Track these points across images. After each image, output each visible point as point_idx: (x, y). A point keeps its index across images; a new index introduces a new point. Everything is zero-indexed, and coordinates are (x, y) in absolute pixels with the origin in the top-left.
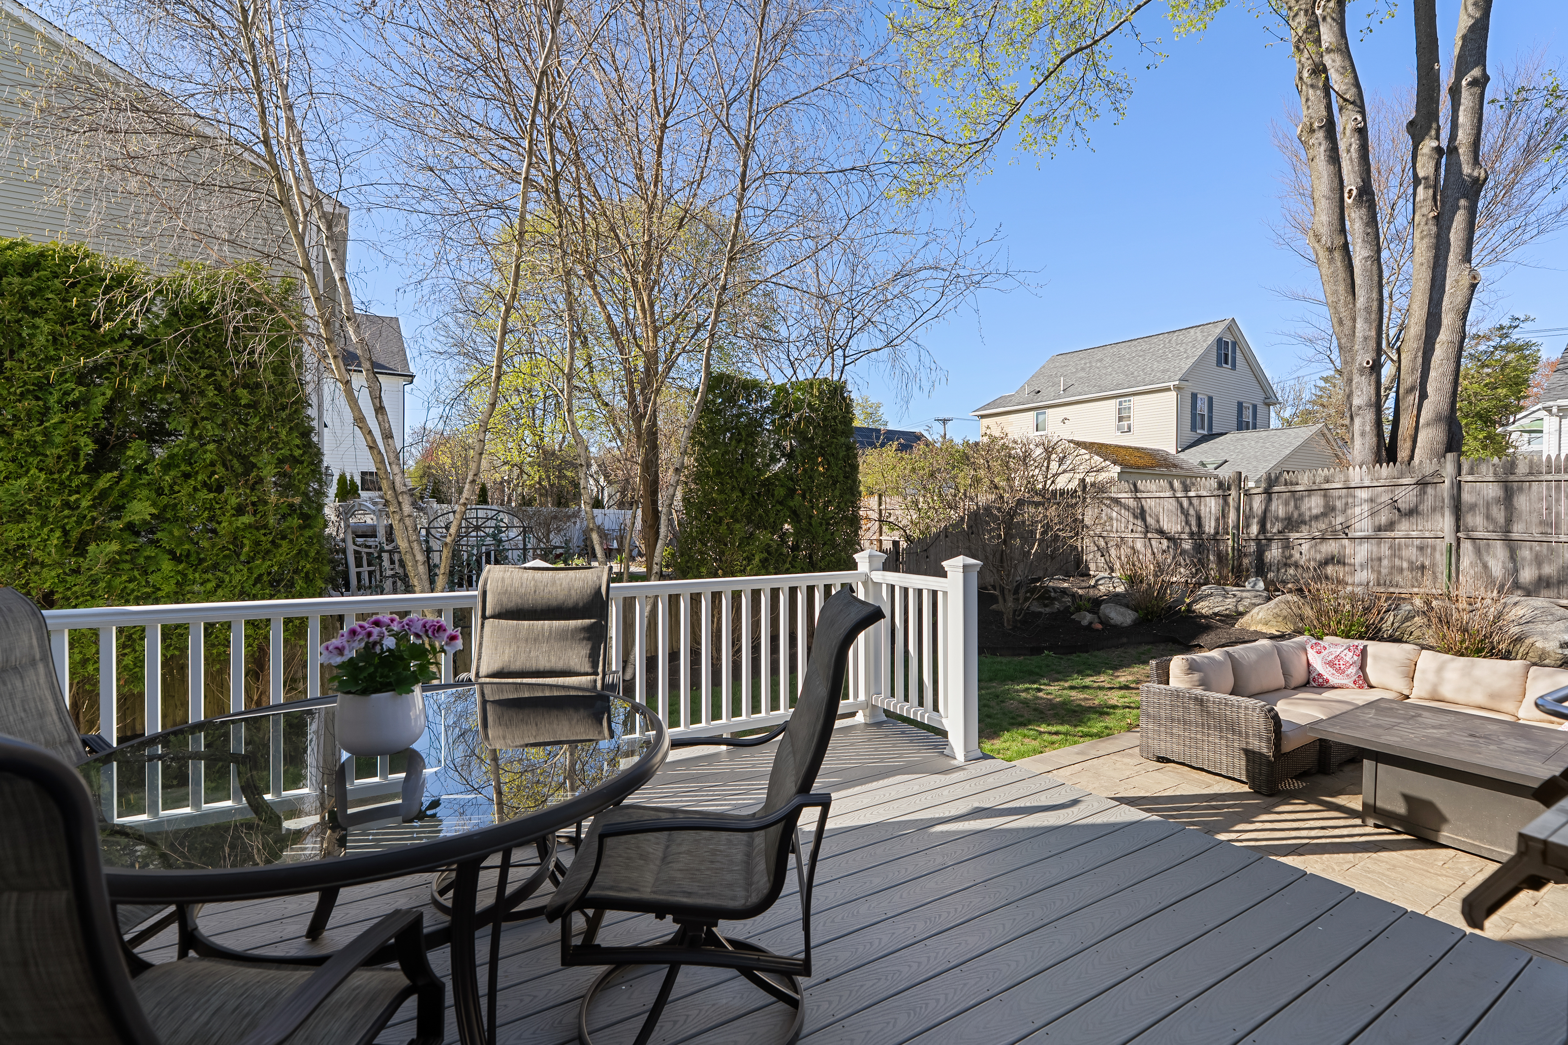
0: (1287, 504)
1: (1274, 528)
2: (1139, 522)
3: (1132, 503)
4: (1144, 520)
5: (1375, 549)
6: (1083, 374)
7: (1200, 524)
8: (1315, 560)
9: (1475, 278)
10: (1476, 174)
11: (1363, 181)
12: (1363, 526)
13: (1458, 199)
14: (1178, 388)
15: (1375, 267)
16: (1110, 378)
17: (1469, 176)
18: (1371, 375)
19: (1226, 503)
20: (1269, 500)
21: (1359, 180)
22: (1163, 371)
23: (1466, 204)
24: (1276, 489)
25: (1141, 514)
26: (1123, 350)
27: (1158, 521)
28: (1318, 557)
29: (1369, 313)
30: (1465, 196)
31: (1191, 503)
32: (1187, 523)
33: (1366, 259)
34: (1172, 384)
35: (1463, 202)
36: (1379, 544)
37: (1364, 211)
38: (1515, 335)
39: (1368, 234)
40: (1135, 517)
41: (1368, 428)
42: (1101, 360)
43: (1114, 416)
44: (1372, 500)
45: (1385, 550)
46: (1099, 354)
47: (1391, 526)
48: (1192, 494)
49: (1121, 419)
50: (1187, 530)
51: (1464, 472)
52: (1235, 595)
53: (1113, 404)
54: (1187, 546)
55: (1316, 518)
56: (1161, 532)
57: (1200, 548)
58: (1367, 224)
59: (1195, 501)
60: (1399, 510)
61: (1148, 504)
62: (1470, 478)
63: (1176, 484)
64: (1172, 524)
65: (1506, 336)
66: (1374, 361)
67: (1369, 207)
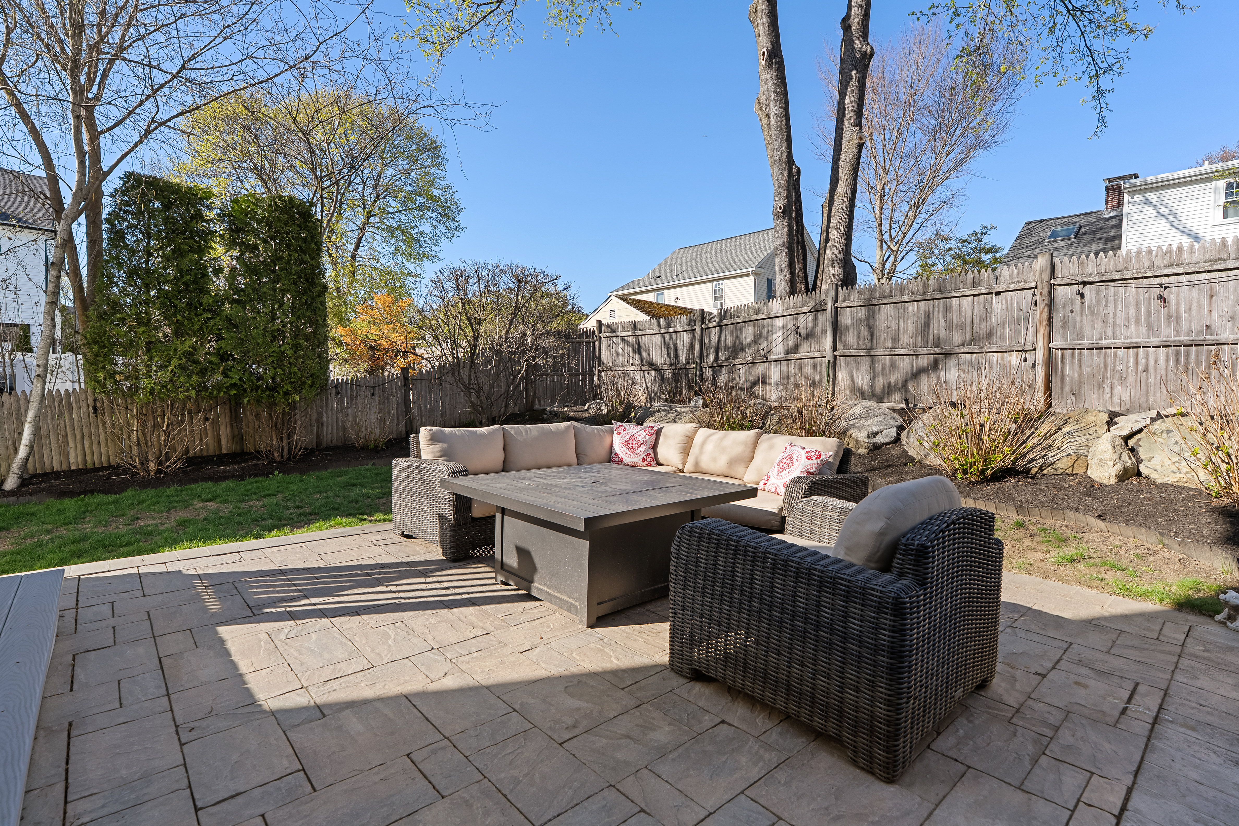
0: (732, 334)
1: (723, 356)
2: (637, 357)
3: (632, 340)
4: (640, 354)
5: (785, 368)
6: (693, 263)
7: (677, 356)
8: (748, 381)
9: (861, 138)
10: (864, 49)
11: (772, 45)
12: (778, 351)
13: (851, 71)
14: (756, 274)
15: (784, 123)
16: (710, 265)
17: (860, 51)
18: (784, 219)
19: (694, 337)
20: (721, 332)
21: (769, 43)
22: (747, 261)
23: (857, 75)
24: (724, 322)
25: (638, 350)
26: (725, 245)
27: (649, 355)
28: (751, 378)
29: (781, 164)
30: (855, 68)
31: (671, 338)
32: (668, 354)
33: (777, 115)
34: (750, 270)
35: (854, 74)
36: (787, 365)
37: (774, 72)
38: (985, 239)
39: (778, 93)
40: (634, 352)
41: (783, 267)
42: (708, 253)
43: (711, 296)
44: (784, 327)
45: (791, 369)
46: (708, 248)
47: (795, 349)
48: (671, 330)
49: (716, 299)
50: (668, 362)
51: (840, 299)
52: (676, 411)
53: (711, 286)
54: (668, 375)
55: (749, 345)
56: (651, 364)
57: (676, 377)
58: (777, 84)
59: (674, 335)
60: (800, 336)
61: (644, 340)
62: (844, 304)
63: (662, 321)
64: (659, 357)
65: (979, 241)
66: (784, 207)
67: (778, 68)
